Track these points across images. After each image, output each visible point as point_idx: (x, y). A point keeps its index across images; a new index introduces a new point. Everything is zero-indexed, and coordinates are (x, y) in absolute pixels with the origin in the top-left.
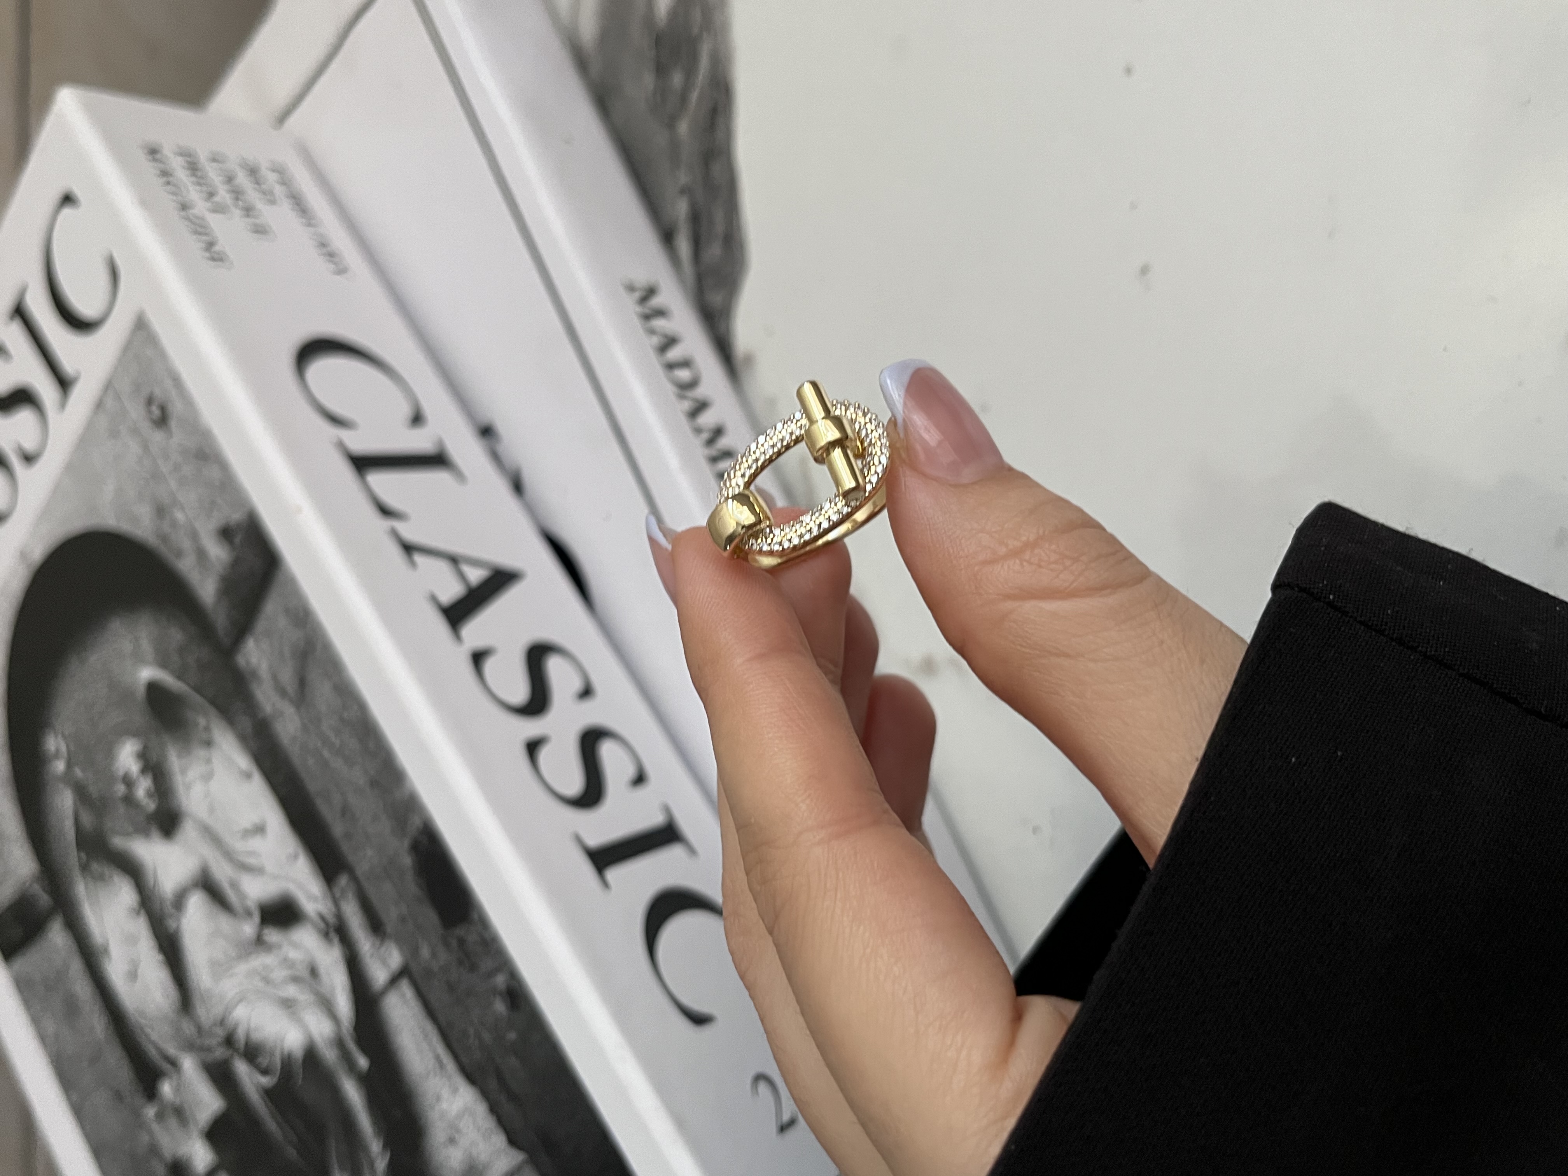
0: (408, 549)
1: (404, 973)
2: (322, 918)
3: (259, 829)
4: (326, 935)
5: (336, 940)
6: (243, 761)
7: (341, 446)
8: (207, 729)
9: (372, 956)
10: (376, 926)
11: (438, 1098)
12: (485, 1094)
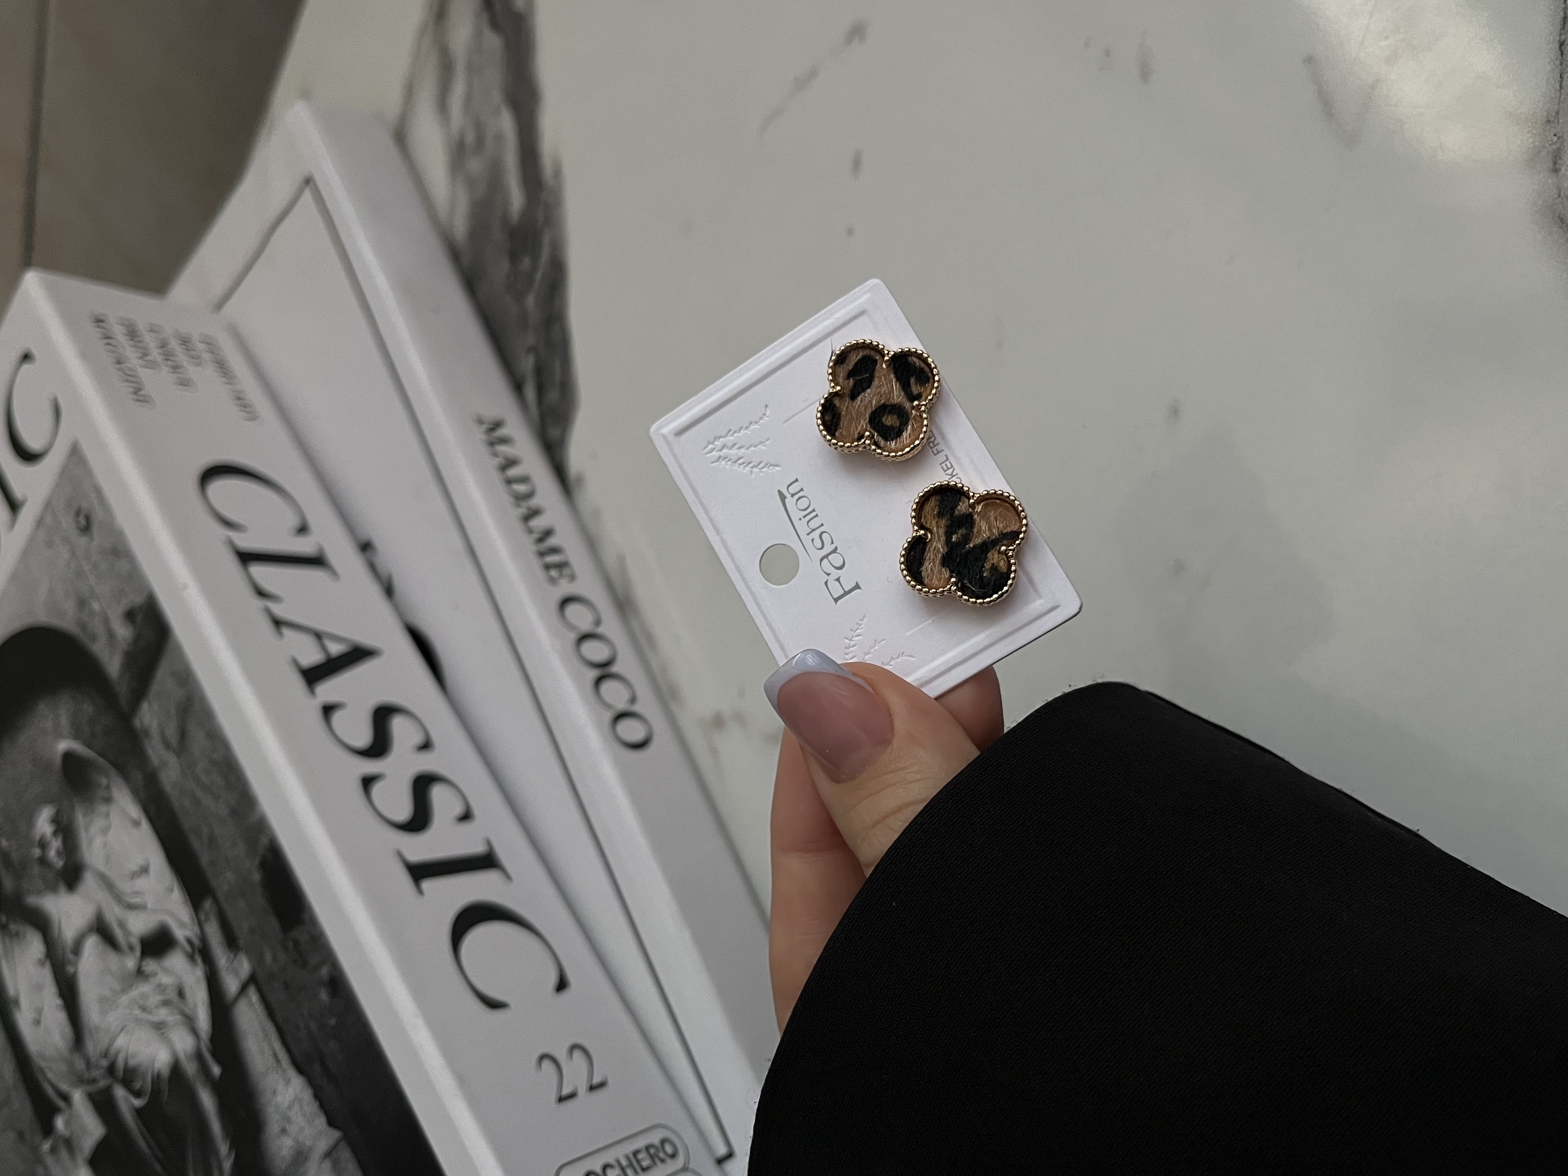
0: (278, 623)
1: (252, 980)
2: (189, 941)
3: (144, 870)
4: (191, 958)
5: (199, 960)
6: (134, 811)
7: (231, 543)
8: (108, 787)
9: (228, 968)
10: (232, 942)
11: (274, 1093)
12: (311, 1082)
